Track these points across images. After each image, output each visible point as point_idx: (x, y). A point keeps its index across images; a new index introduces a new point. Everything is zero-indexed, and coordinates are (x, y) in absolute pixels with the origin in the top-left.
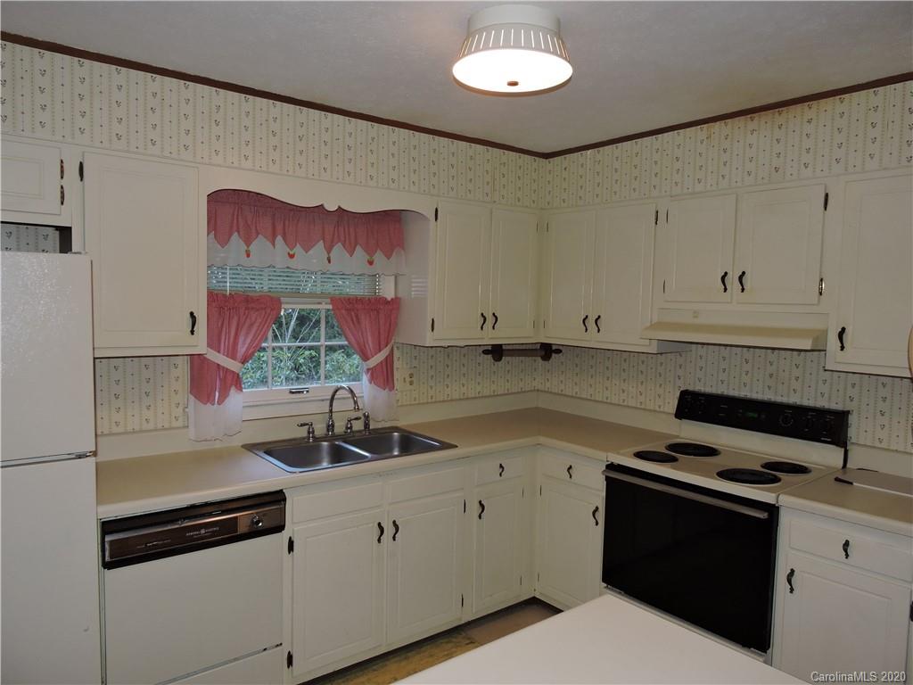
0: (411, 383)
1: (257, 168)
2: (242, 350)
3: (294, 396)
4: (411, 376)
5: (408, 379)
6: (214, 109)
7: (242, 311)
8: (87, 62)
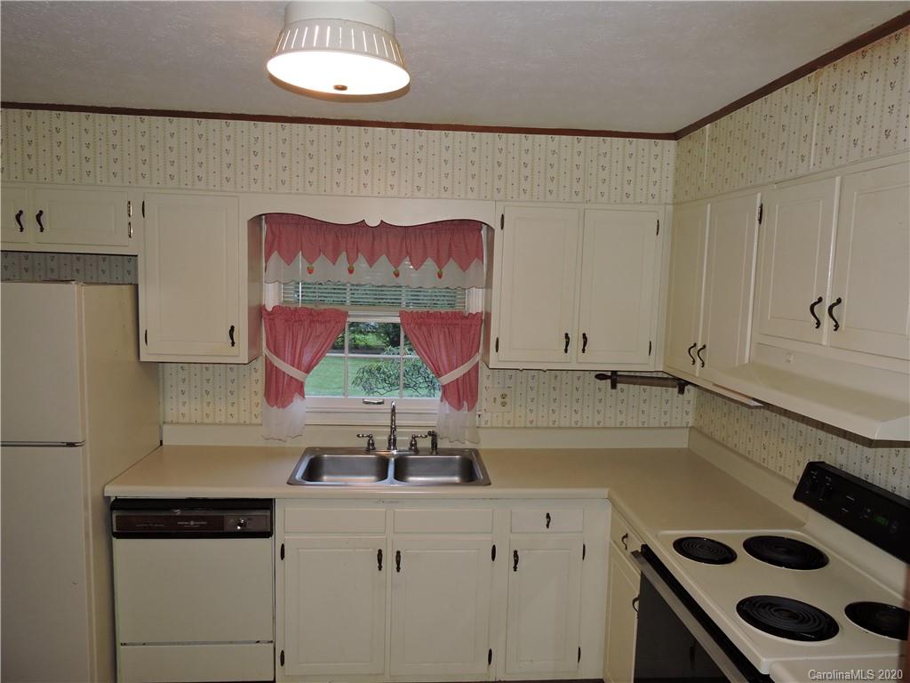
0: (504, 404)
1: (294, 191)
2: (306, 359)
3: (368, 406)
4: (504, 396)
5: (499, 400)
6: (253, 141)
7: (306, 323)
8: (146, 118)
